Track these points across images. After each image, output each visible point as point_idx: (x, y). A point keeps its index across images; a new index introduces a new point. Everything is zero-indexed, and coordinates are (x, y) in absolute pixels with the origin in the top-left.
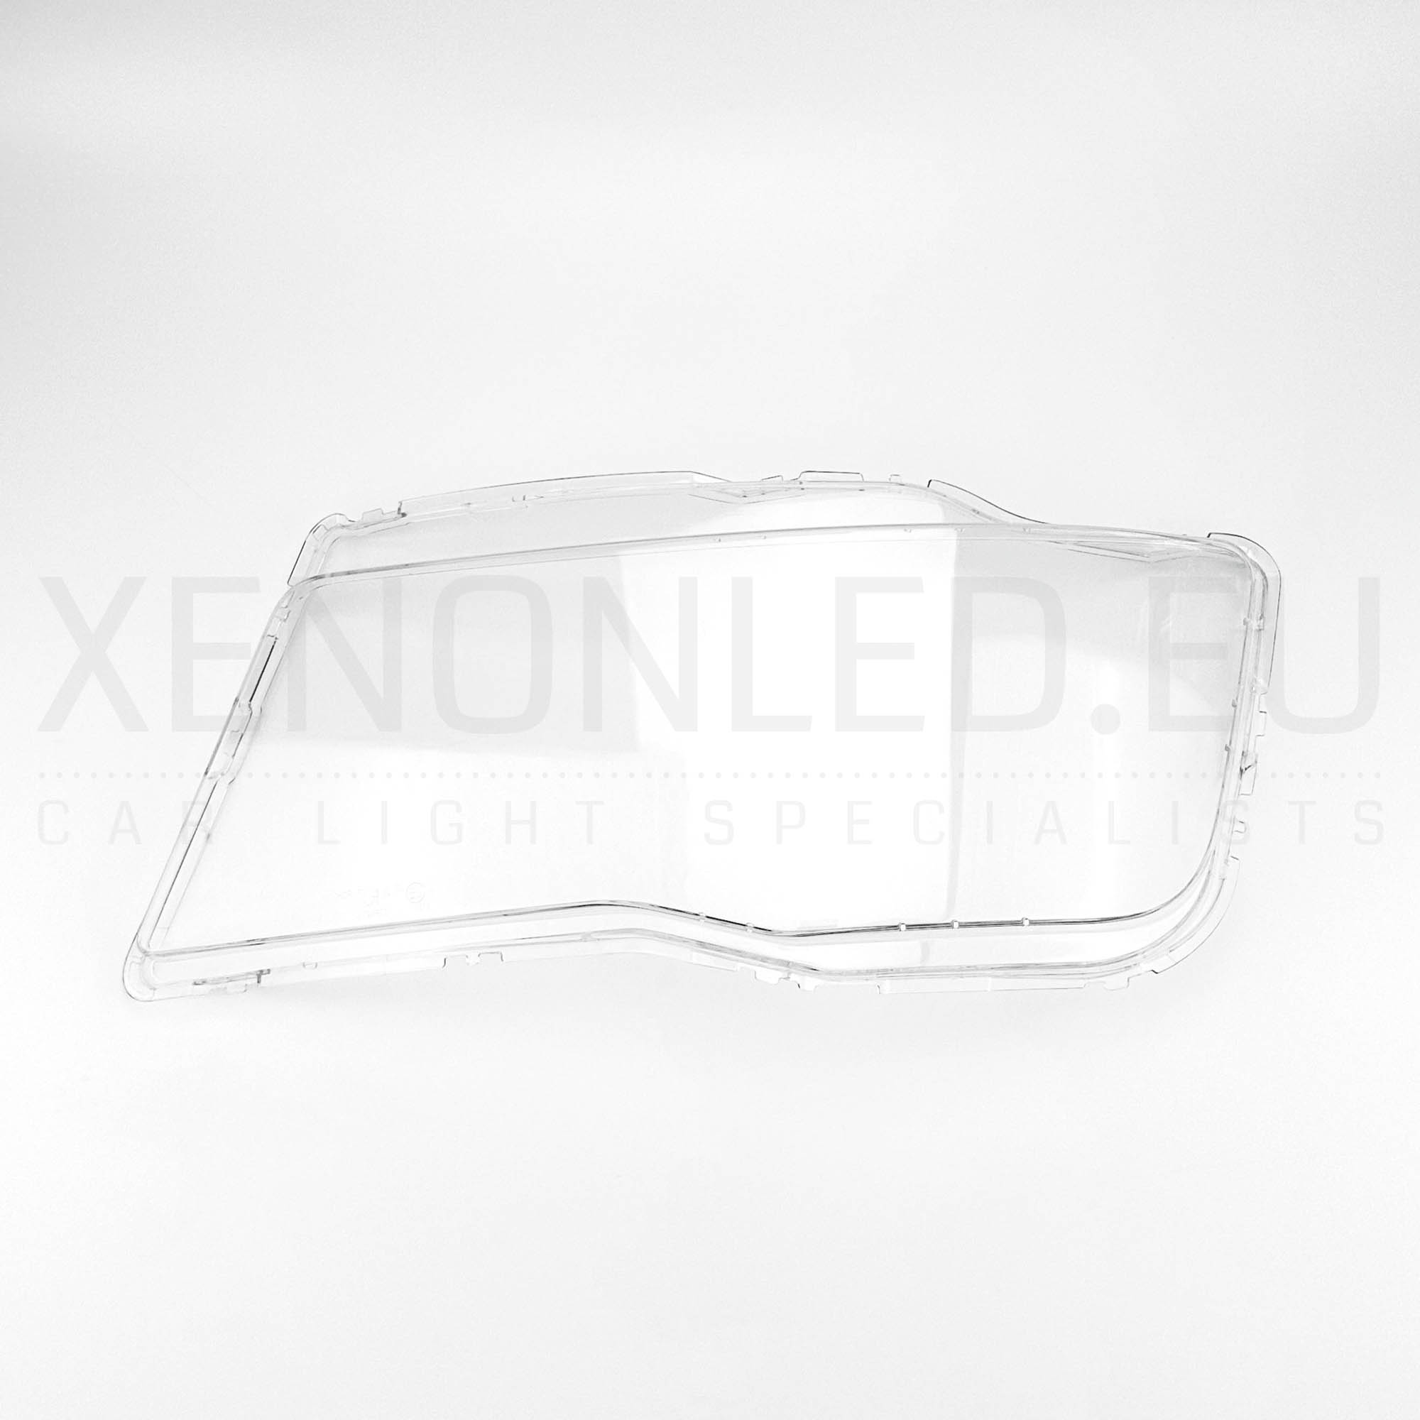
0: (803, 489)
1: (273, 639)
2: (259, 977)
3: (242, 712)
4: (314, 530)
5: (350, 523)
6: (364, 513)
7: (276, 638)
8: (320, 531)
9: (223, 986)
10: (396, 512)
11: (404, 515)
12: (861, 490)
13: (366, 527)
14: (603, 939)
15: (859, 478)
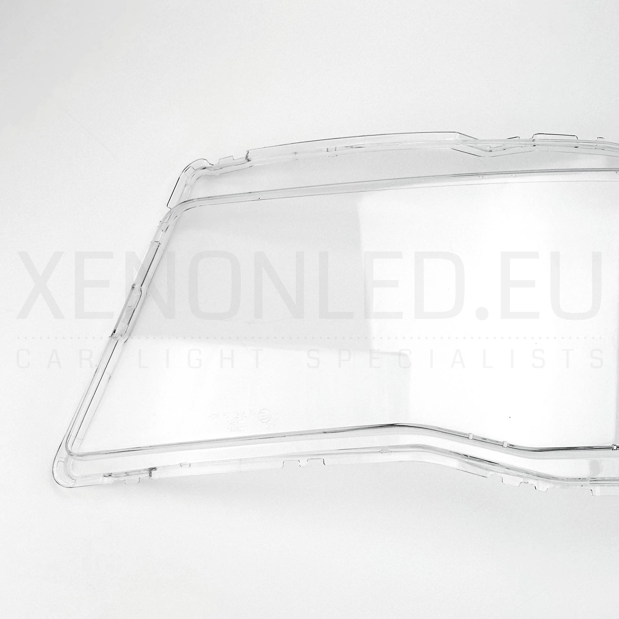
0: (535, 146)
1: (157, 244)
2: (150, 473)
3: (136, 293)
4: (185, 170)
5: (211, 165)
6: (220, 159)
7: (159, 243)
8: (190, 170)
9: (122, 479)
10: (244, 159)
11: (249, 160)
12: (576, 147)
13: (221, 168)
14: (395, 452)
15: (575, 138)
